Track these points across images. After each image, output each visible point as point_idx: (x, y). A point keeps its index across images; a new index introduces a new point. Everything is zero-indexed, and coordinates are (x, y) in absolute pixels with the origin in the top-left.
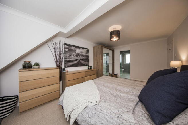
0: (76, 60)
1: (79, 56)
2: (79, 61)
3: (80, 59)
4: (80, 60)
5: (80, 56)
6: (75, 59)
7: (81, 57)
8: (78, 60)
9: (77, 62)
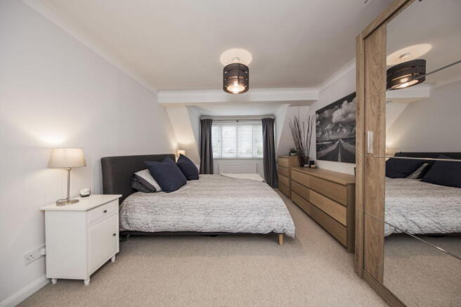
0: (333, 142)
1: (338, 130)
2: (339, 144)
3: (343, 139)
4: (342, 141)
5: (341, 128)
6: (330, 140)
7: (345, 130)
8: (338, 142)
9: (334, 147)
